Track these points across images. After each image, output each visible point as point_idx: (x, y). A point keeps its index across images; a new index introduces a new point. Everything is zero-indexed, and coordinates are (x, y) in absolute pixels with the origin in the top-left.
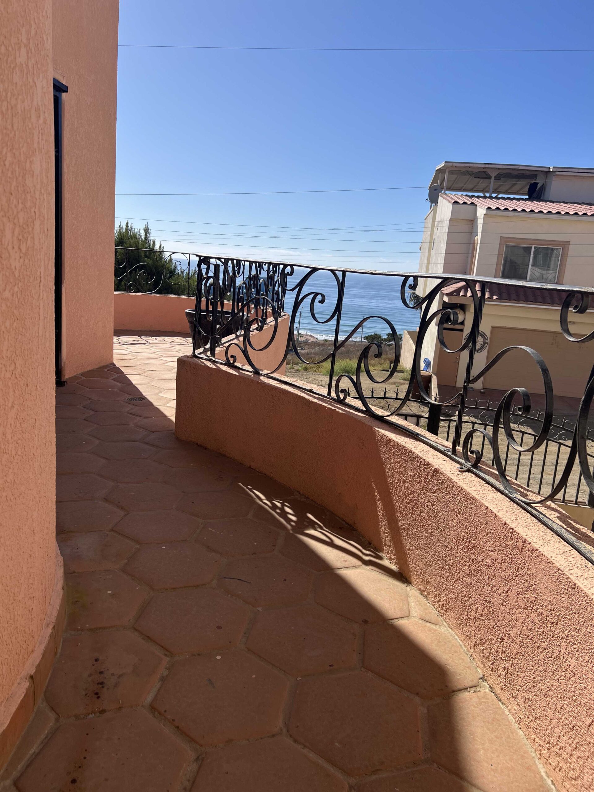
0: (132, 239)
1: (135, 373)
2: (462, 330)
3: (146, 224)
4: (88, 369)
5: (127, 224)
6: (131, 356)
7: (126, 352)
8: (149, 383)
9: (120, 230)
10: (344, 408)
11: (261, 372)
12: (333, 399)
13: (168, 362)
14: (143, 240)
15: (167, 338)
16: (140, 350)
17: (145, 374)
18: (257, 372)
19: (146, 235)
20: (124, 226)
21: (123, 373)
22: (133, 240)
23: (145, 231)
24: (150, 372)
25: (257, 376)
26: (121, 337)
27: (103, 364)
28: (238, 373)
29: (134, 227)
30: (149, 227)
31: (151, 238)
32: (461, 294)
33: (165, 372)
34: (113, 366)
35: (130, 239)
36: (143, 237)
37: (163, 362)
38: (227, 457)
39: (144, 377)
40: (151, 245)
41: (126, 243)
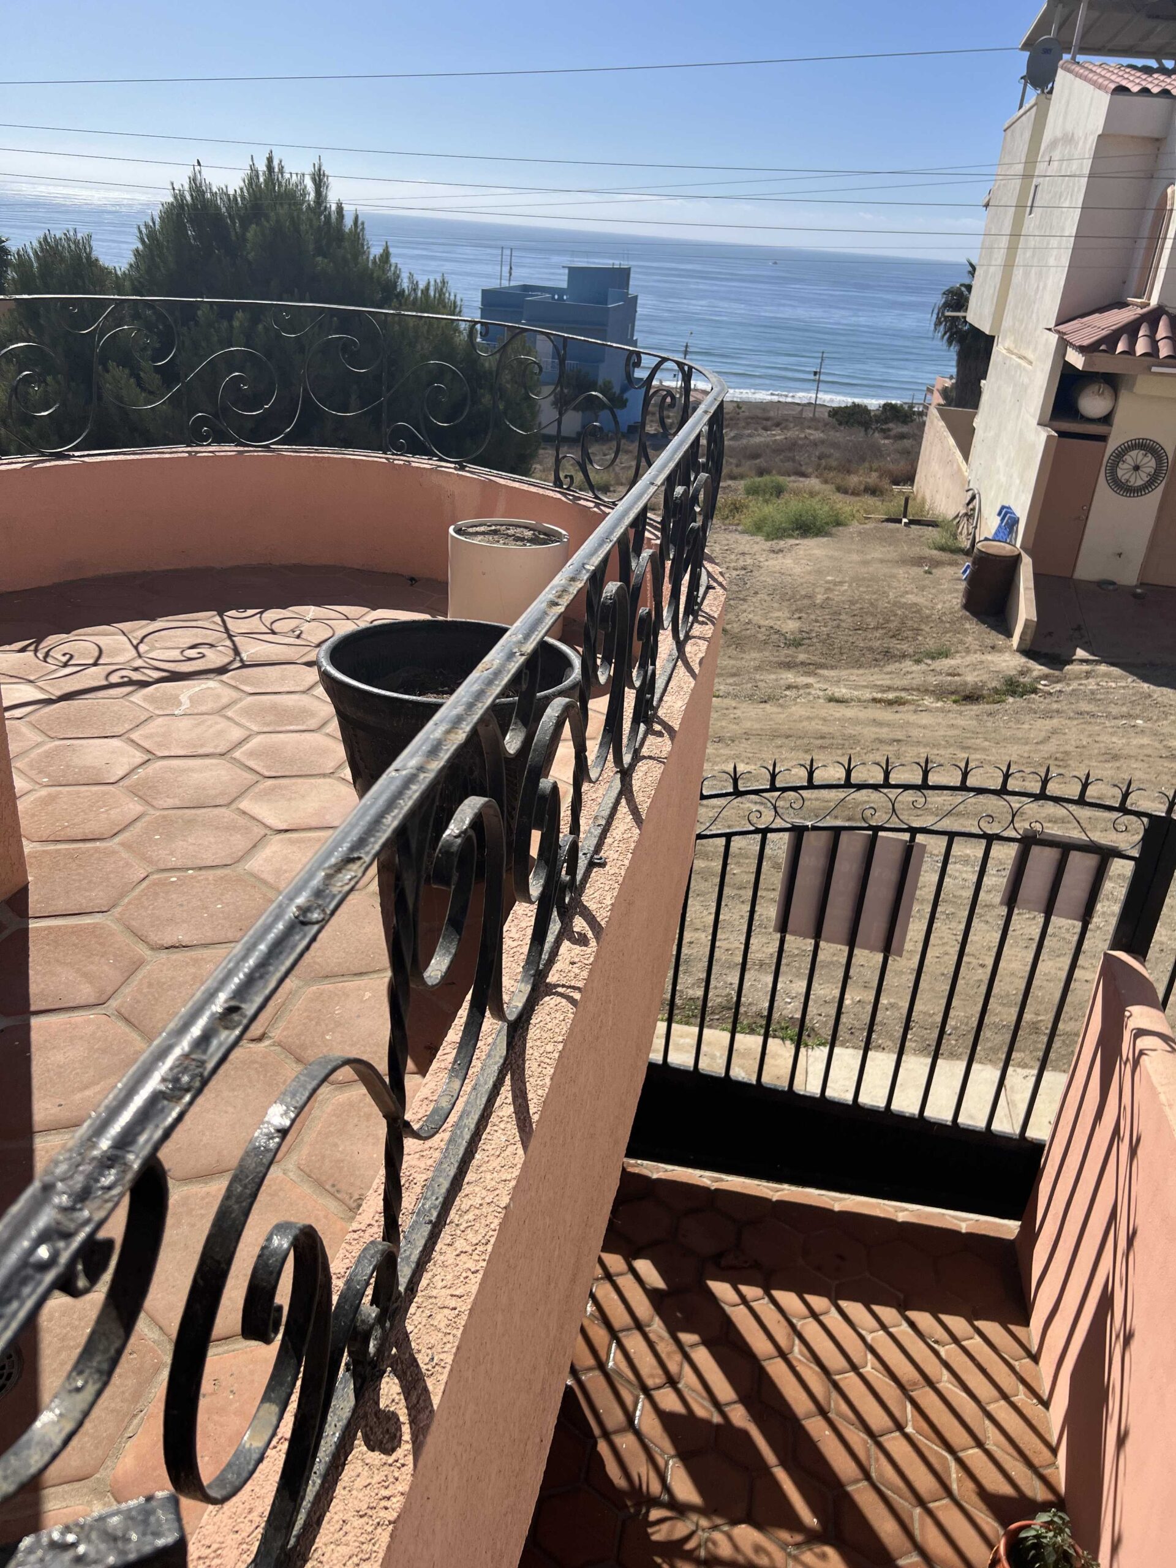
0: (281, 204)
2: (1103, 438)
3: (317, 160)
5: (270, 160)
9: (252, 176)
14: (313, 203)
19: (318, 193)
20: (262, 167)
22: (286, 207)
23: (314, 180)
29: (287, 170)
30: (323, 168)
31: (331, 198)
32: (1121, 347)
35: (279, 206)
36: (311, 196)
40: (334, 216)
41: (268, 220)
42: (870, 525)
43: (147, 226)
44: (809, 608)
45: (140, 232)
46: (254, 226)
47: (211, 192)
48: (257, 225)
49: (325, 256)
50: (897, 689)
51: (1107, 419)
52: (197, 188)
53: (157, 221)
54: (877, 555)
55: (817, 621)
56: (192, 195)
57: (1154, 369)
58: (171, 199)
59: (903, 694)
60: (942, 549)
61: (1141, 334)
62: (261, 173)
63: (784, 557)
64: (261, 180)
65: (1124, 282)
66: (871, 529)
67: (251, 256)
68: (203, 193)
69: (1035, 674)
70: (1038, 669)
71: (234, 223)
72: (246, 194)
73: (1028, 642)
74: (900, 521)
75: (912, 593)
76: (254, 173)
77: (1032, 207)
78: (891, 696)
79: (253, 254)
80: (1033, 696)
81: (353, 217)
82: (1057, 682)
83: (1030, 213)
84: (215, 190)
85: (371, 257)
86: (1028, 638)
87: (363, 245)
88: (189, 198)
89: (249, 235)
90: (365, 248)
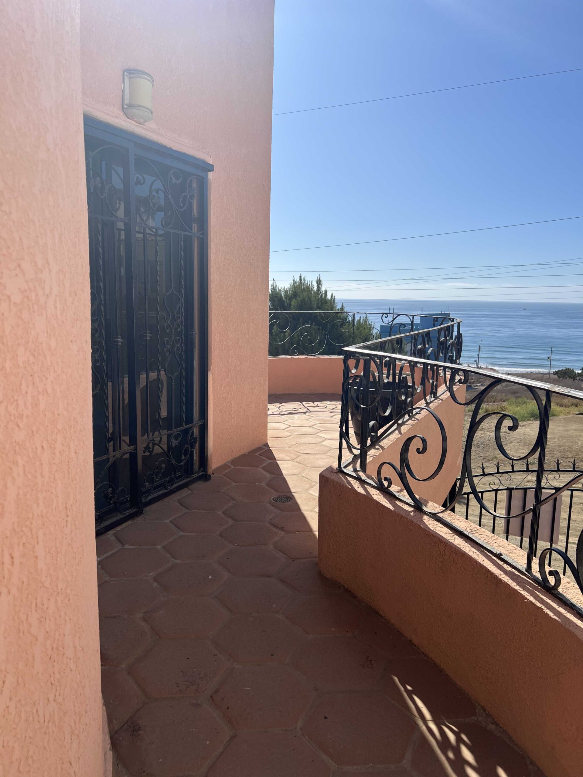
0: (305, 291)
1: (288, 458)
3: (319, 276)
4: (239, 455)
5: (300, 277)
6: (288, 431)
7: (283, 426)
8: (300, 474)
9: (294, 283)
10: (557, 607)
11: (424, 508)
12: (535, 580)
13: (326, 439)
14: (316, 291)
15: (329, 402)
16: (298, 423)
17: (298, 460)
18: (418, 506)
19: (318, 287)
20: (297, 279)
21: (274, 458)
22: (306, 292)
23: (317, 283)
24: (305, 456)
25: (418, 514)
26: (283, 404)
27: (255, 447)
28: (393, 506)
29: (307, 280)
30: (321, 278)
31: (323, 289)
33: (320, 456)
34: (267, 448)
35: (304, 292)
36: (315, 288)
37: (320, 440)
38: (381, 615)
39: (296, 464)
40: (323, 295)
41: (299, 297)
42: (570, 416)
46: (294, 300)
47: (279, 290)
48: (296, 299)
52: (274, 288)
54: (573, 428)
56: (272, 291)
62: (297, 282)
63: (525, 428)
64: (297, 284)
66: (571, 418)
68: (276, 290)
71: (286, 300)
72: (291, 289)
76: (295, 282)
81: (331, 295)
84: (280, 288)
85: (337, 309)
89: (292, 303)
90: (335, 305)
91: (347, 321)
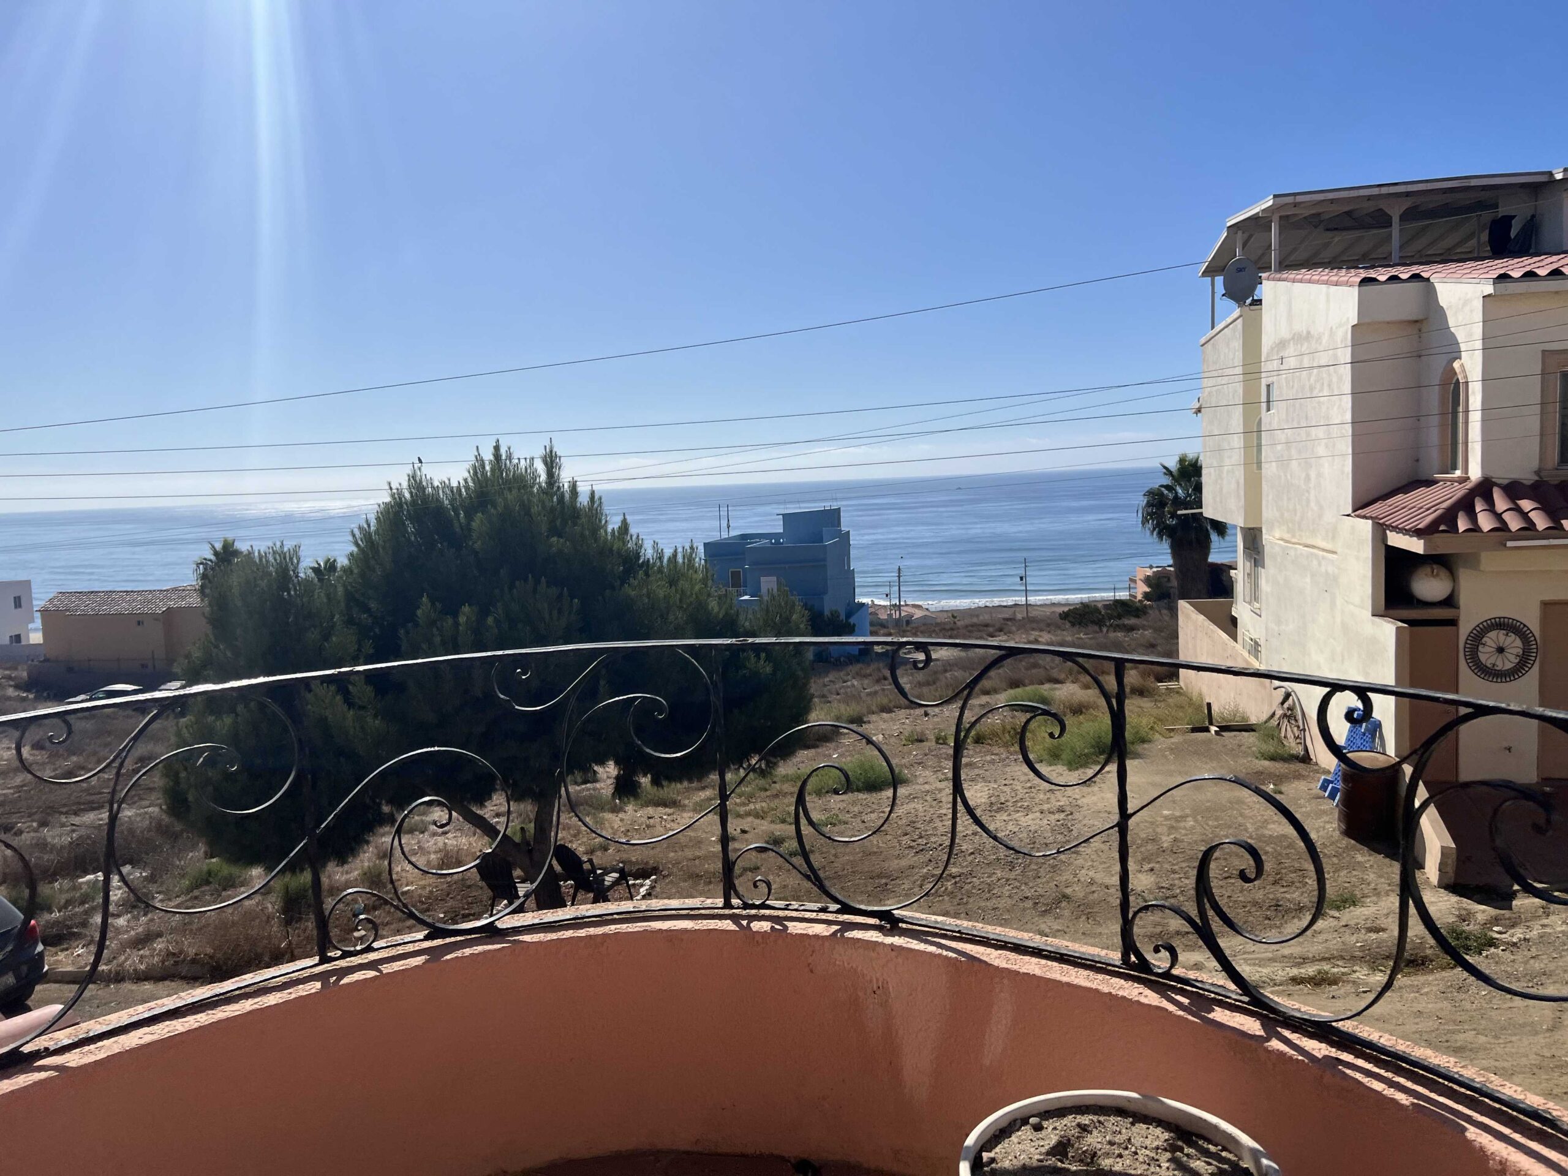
0: (510, 490)
2: (1453, 622)
3: (548, 443)
5: (497, 448)
9: (478, 466)
14: (545, 485)
19: (550, 474)
20: (488, 456)
22: (515, 492)
23: (545, 463)
29: (515, 456)
30: (554, 450)
31: (565, 477)
32: (1462, 524)
35: (507, 491)
36: (543, 478)
40: (567, 496)
41: (495, 506)
43: (360, 528)
44: (1158, 855)
45: (354, 536)
46: (479, 515)
47: (433, 487)
48: (483, 513)
49: (560, 536)
50: (1313, 960)
51: (1450, 602)
52: (417, 484)
53: (373, 522)
55: (1174, 872)
56: (411, 493)
57: (1509, 544)
58: (388, 499)
59: (1326, 967)
60: (1272, 758)
61: (1478, 509)
62: (487, 463)
64: (488, 468)
65: (1417, 460)
66: (1180, 743)
67: (478, 545)
68: (424, 489)
69: (1481, 917)
70: (1482, 912)
71: (457, 515)
72: (471, 484)
73: (1451, 874)
74: (1207, 730)
75: (1274, 822)
76: (479, 462)
77: (1268, 402)
78: (1310, 970)
79: (479, 543)
80: (1492, 950)
81: (588, 494)
82: (1513, 926)
83: (1268, 410)
84: (436, 483)
85: (609, 530)
86: (1450, 870)
87: (600, 521)
88: (407, 495)
89: (475, 525)
90: (603, 522)
91: (641, 561)
